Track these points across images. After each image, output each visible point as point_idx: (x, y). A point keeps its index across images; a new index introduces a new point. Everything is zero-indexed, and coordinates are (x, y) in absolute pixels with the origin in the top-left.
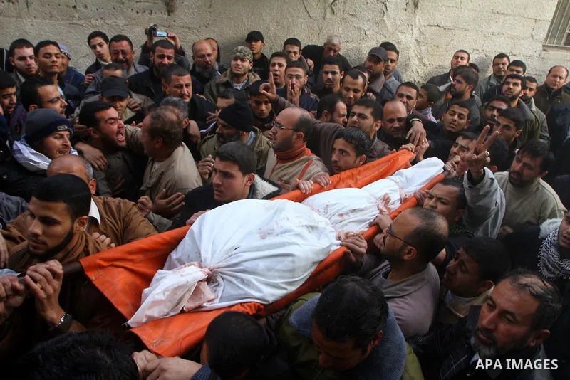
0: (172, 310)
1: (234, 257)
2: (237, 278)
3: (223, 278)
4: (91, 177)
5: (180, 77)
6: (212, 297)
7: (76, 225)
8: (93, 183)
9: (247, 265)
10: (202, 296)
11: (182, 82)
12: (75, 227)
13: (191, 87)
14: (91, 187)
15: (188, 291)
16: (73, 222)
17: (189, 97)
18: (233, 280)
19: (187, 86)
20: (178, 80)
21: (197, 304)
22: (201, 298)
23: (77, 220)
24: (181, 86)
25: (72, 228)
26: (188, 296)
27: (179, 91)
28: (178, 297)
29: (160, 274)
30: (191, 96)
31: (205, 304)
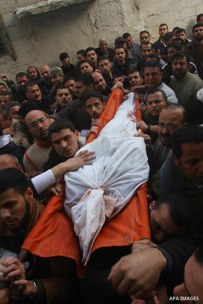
0: (100, 222)
1: (110, 171)
2: (121, 180)
3: (113, 187)
4: (18, 164)
5: (32, 87)
6: (116, 199)
7: (27, 196)
8: (21, 167)
9: (121, 169)
10: (111, 202)
11: (34, 89)
12: (27, 198)
13: (40, 91)
14: (20, 170)
15: (102, 204)
16: (24, 196)
17: (40, 96)
18: (120, 182)
19: (37, 90)
20: (32, 88)
21: (112, 208)
22: (111, 204)
23: (25, 194)
24: (34, 91)
25: (26, 200)
26: (104, 208)
27: (34, 94)
28: (99, 212)
29: (74, 209)
30: (41, 96)
31: (117, 205)
